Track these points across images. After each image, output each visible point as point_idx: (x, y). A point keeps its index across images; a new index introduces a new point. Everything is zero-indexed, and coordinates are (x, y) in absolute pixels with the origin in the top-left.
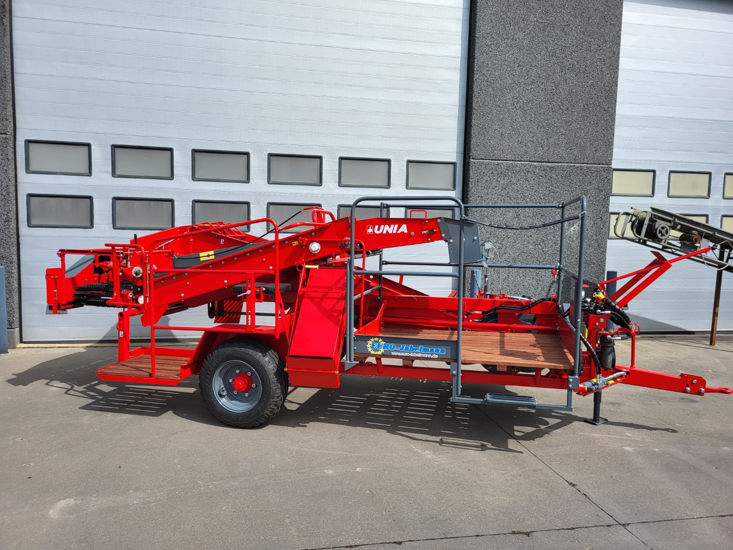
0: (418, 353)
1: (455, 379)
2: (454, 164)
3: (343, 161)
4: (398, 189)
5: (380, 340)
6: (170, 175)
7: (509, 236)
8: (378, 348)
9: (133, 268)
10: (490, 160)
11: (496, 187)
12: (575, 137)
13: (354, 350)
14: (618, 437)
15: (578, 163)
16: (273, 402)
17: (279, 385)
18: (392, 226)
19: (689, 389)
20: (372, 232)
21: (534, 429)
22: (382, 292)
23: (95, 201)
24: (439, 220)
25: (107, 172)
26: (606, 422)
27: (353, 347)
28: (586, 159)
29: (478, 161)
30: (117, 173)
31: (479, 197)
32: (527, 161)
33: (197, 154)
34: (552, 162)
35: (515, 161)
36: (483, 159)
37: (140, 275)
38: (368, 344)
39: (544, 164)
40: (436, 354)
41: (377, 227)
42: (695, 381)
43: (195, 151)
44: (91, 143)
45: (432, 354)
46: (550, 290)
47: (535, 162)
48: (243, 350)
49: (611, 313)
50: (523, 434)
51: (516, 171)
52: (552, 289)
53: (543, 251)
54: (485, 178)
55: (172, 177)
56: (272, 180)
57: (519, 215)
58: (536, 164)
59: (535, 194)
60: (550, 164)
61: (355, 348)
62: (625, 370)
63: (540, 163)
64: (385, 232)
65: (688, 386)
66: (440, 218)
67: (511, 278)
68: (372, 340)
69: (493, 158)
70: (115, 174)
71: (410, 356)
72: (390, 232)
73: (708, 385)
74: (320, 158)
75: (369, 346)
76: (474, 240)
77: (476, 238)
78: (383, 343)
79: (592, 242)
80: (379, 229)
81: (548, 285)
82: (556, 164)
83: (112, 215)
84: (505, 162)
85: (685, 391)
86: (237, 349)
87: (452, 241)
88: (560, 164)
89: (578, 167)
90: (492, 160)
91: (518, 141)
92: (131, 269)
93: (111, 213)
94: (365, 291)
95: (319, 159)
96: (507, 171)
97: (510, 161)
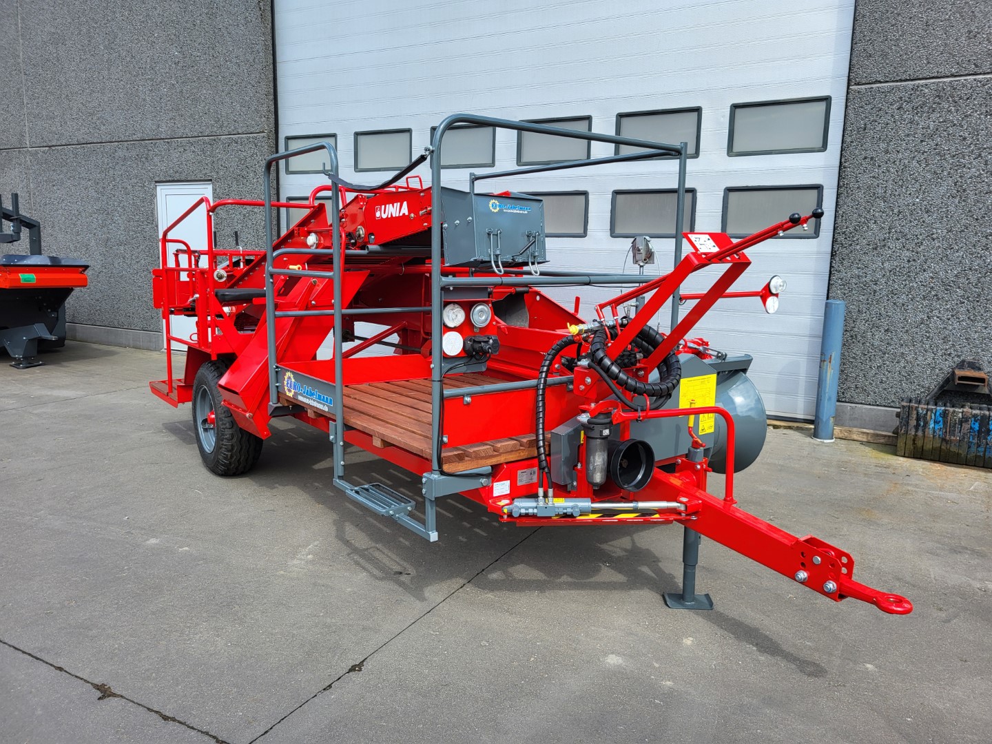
0: (315, 401)
1: (334, 450)
2: (827, 100)
5: (292, 376)
7: (934, 236)
8: (291, 387)
10: (897, 81)
11: (908, 135)
18: (396, 205)
20: (380, 217)
31: (865, 158)
35: (960, 76)
36: (880, 82)
41: (383, 207)
45: (324, 405)
51: (961, 98)
61: (278, 384)
68: (287, 374)
69: (905, 77)
72: (394, 214)
75: (285, 383)
80: (385, 211)
84: (933, 81)
90: (901, 81)
91: (970, 32)
96: (937, 100)
97: (948, 77)
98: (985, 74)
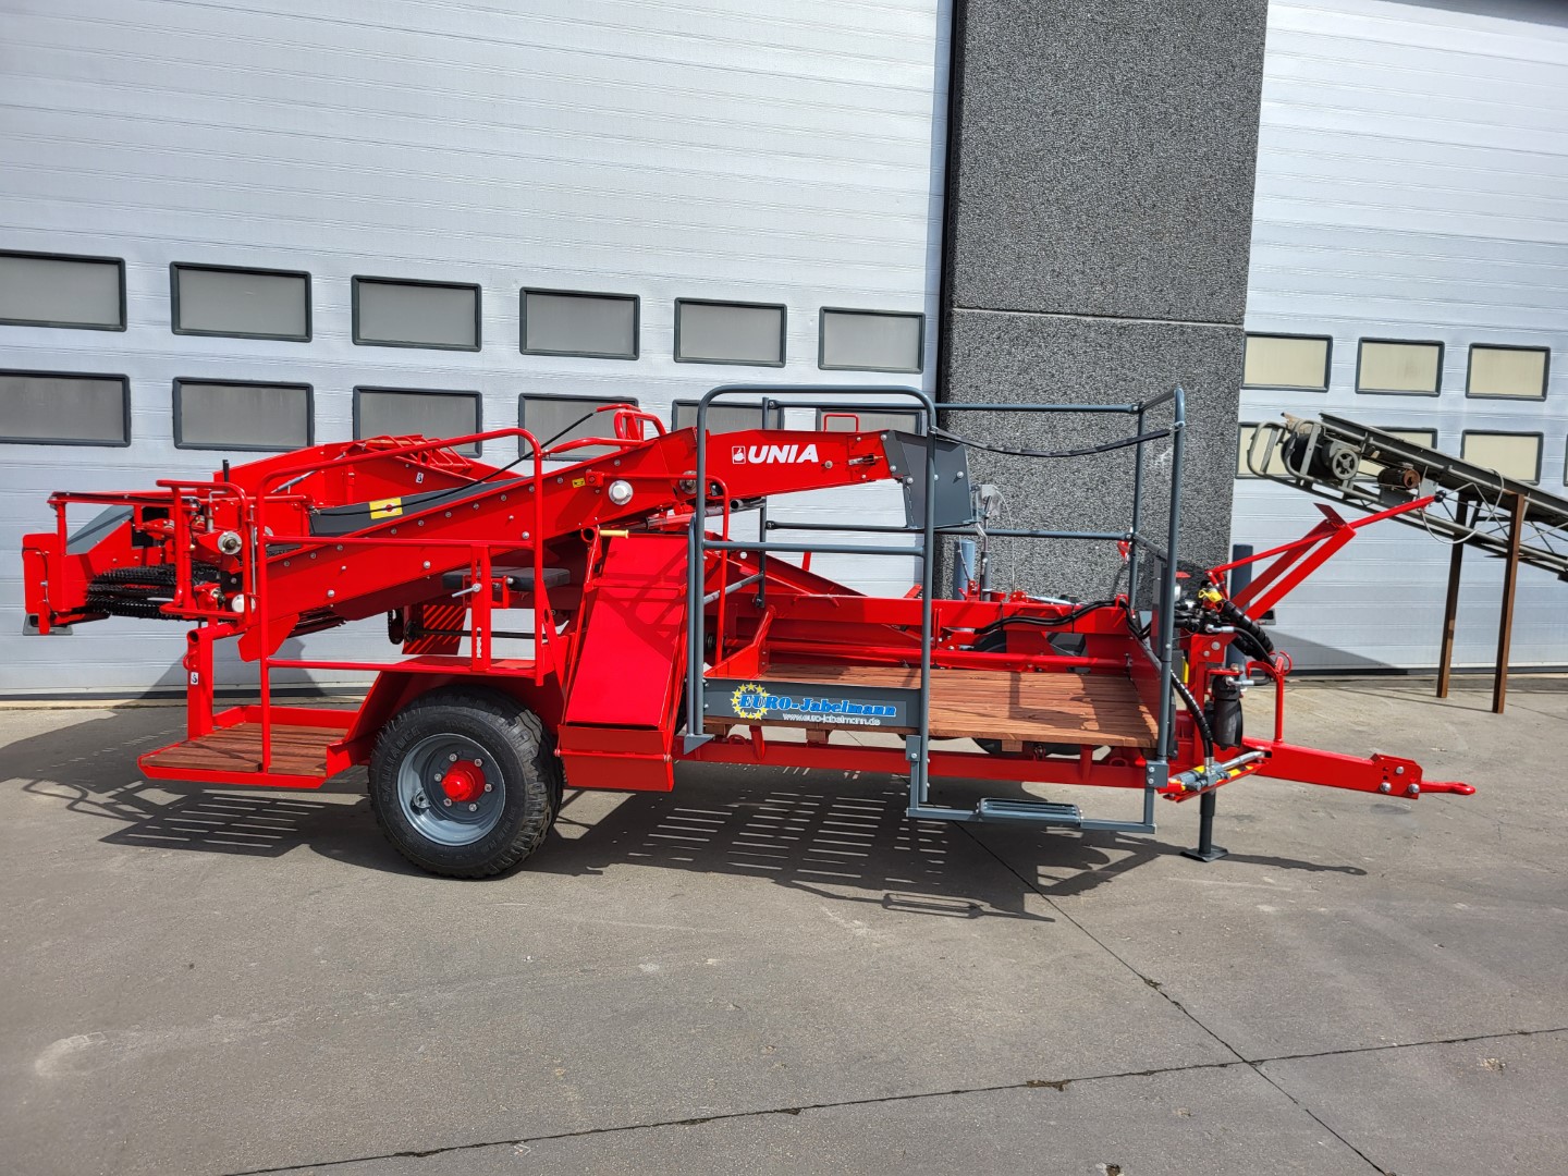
0: (839, 715)
1: (915, 770)
2: (919, 316)
3: (684, 308)
4: (800, 369)
5: (760, 689)
6: (303, 332)
7: (1033, 471)
8: (755, 704)
9: (221, 533)
10: (994, 310)
11: (1007, 367)
12: (1170, 263)
13: (704, 709)
14: (1247, 885)
15: (1176, 320)
16: (530, 821)
17: (543, 786)
18: (786, 448)
19: (1388, 785)
20: (743, 461)
21: (1078, 872)
22: (765, 587)
23: (133, 385)
24: (885, 436)
25: (161, 323)
26: (1225, 854)
27: (701, 705)
28: (1191, 312)
29: (969, 311)
30: (184, 325)
31: (971, 386)
32: (1071, 314)
33: (364, 288)
34: (1123, 318)
35: (1047, 313)
36: (980, 308)
37: (237, 550)
38: (733, 696)
39: (1107, 319)
40: (876, 718)
41: (753, 449)
42: (1401, 769)
43: (358, 280)
44: (125, 259)
45: (868, 718)
46: (1116, 583)
47: (1087, 315)
48: (466, 711)
49: (1235, 631)
50: (1056, 882)
51: (1049, 335)
52: (1122, 583)
53: (1103, 503)
54: (984, 348)
55: (307, 336)
56: (530, 345)
57: (1055, 427)
58: (1089, 319)
59: (1087, 383)
60: (1119, 321)
61: (706, 706)
62: (1262, 748)
63: (1097, 319)
64: (770, 460)
65: (1386, 779)
66: (886, 432)
67: (1037, 560)
68: (743, 688)
69: (1002, 306)
70: (179, 328)
71: (821, 722)
72: (782, 460)
73: (1427, 778)
74: (635, 299)
75: (735, 701)
76: (957, 478)
77: (961, 474)
78: (766, 695)
79: (1204, 484)
80: (757, 454)
81: (1113, 573)
82: (1131, 321)
83: (174, 418)
84: (1025, 314)
85: (1381, 791)
86: (450, 709)
87: (910, 480)
88: (1139, 321)
89: (1176, 328)
90: (998, 310)
91: (1054, 271)
92: (217, 536)
93: (171, 414)
94: (728, 585)
95: (632, 303)
96: (1029, 334)
97: (1037, 312)
98: (1066, 314)
